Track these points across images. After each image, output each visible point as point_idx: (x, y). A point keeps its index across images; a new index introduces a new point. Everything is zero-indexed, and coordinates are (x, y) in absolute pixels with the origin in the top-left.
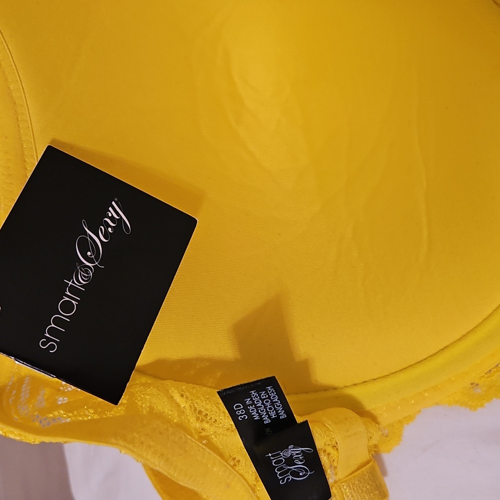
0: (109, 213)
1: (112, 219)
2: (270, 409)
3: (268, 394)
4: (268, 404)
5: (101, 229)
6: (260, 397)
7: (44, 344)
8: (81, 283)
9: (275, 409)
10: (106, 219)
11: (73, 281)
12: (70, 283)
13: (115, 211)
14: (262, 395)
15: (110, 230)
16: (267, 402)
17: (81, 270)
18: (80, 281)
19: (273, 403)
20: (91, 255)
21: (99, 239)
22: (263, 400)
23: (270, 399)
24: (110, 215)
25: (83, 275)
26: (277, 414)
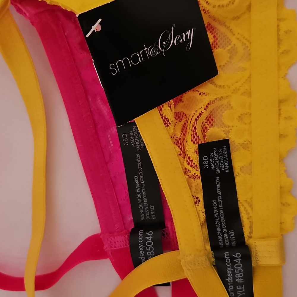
0: (187, 32)
1: (186, 36)
2: (222, 163)
3: (223, 151)
4: (221, 159)
5: (178, 36)
6: (218, 154)
7: (112, 67)
8: (150, 54)
9: (224, 164)
10: (184, 34)
11: (148, 49)
12: (146, 49)
13: (190, 34)
14: (219, 152)
15: (181, 40)
16: (221, 158)
17: (155, 47)
18: (150, 52)
19: (224, 159)
20: (164, 45)
21: (174, 41)
22: (219, 156)
23: (223, 156)
24: (187, 34)
25: (154, 51)
26: (225, 168)
